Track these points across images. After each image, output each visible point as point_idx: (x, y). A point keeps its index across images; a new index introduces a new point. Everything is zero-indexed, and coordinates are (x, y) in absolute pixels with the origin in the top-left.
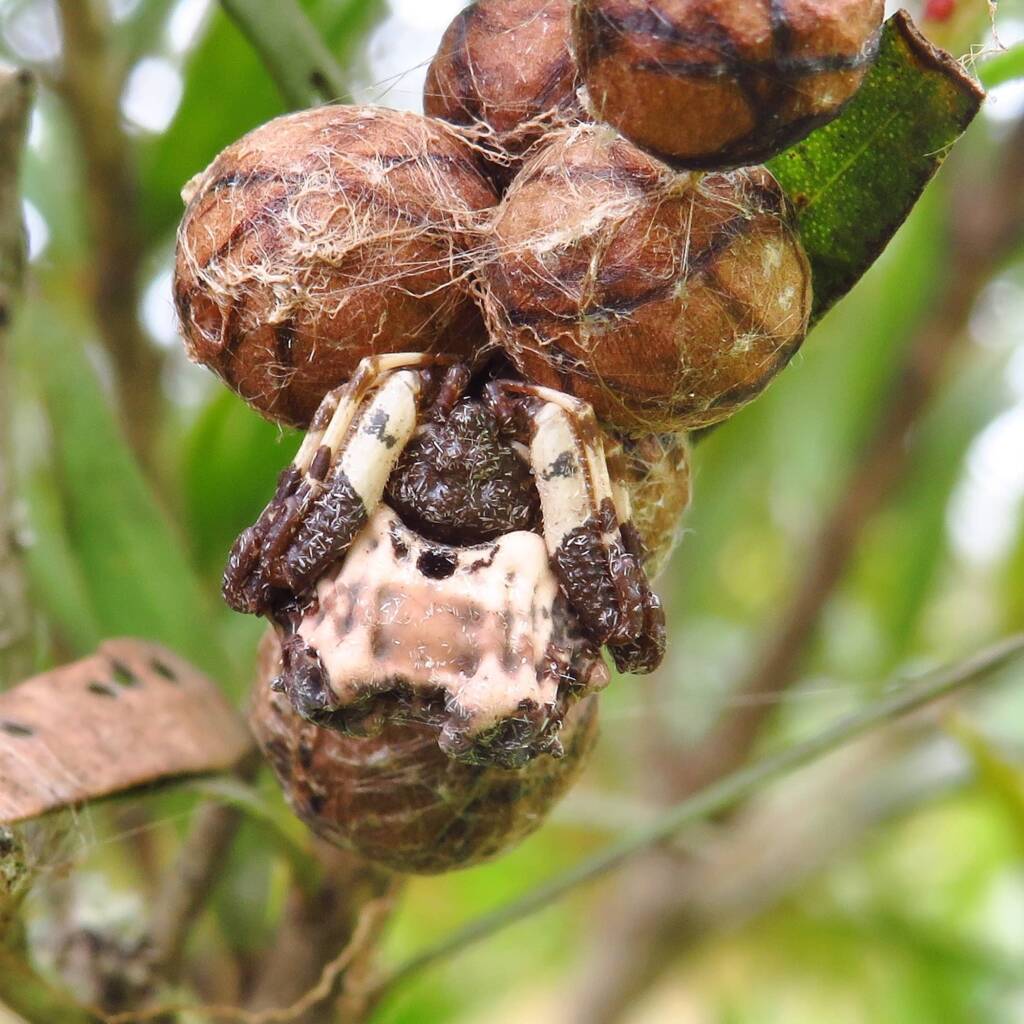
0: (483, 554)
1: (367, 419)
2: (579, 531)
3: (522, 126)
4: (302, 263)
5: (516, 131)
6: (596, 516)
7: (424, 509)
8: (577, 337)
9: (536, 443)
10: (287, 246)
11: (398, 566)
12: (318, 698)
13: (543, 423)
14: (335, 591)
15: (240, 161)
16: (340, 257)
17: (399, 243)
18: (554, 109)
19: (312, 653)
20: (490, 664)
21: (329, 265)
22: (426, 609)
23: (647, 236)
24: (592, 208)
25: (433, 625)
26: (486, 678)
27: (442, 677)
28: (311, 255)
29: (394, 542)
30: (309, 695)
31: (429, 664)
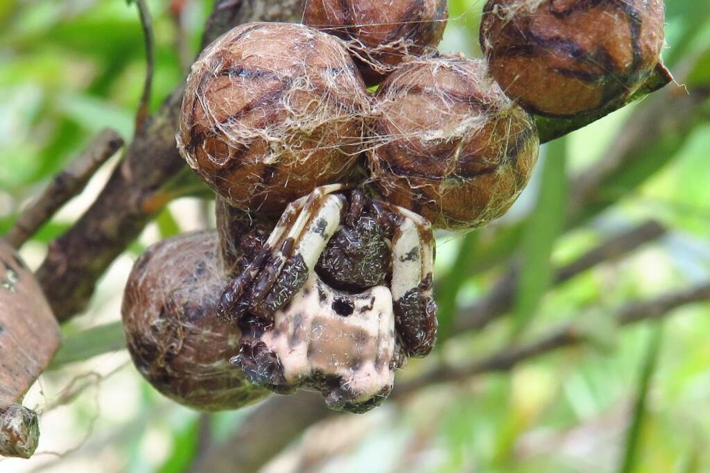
0: (367, 302)
1: (314, 224)
2: (415, 290)
3: (381, 46)
4: (290, 131)
5: (378, 49)
6: (423, 281)
7: (336, 274)
8: (437, 189)
9: (400, 241)
10: (281, 121)
11: (322, 307)
12: (271, 378)
13: (406, 230)
14: (287, 319)
15: (244, 60)
16: (312, 130)
17: (341, 123)
18: (402, 39)
19: (274, 355)
20: (369, 366)
21: (305, 134)
22: (337, 333)
23: (490, 140)
24: (460, 120)
25: (340, 342)
26: (369, 375)
27: (342, 371)
28: (296, 128)
29: (320, 292)
30: (267, 376)
31: (336, 364)
